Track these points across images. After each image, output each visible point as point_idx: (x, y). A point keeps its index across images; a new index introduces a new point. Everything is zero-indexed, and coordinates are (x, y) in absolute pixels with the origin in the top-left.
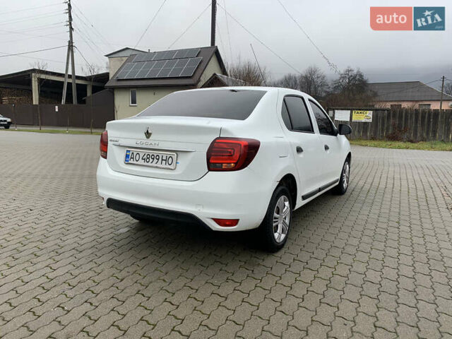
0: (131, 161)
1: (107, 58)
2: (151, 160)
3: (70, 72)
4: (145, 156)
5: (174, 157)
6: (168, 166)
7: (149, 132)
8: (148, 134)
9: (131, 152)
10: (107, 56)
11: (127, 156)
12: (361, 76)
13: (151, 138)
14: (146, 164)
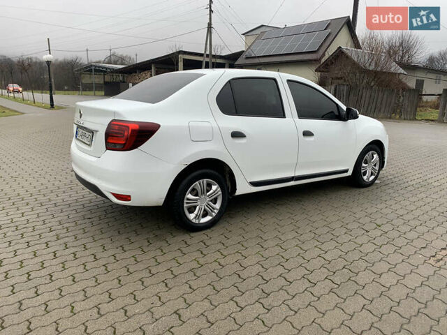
1: (243, 36)
2: (83, 137)
3: (208, 53)
4: (82, 134)
5: (91, 136)
6: (88, 143)
7: (81, 112)
8: (80, 115)
9: (78, 130)
10: (243, 34)
13: (82, 118)
14: (82, 140)
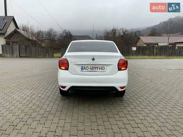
0: (84, 70)
2: (94, 69)
4: (91, 68)
5: (105, 67)
6: (102, 71)
7: (94, 58)
8: (93, 59)
9: (84, 67)
11: (82, 68)
12: (70, 33)
13: (95, 60)
14: (92, 70)
